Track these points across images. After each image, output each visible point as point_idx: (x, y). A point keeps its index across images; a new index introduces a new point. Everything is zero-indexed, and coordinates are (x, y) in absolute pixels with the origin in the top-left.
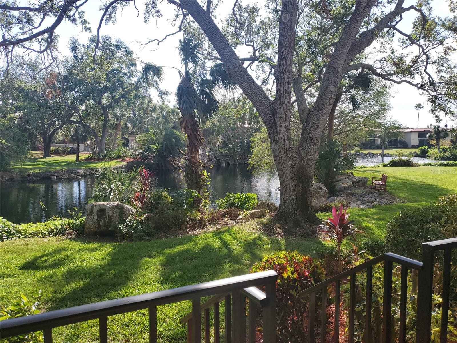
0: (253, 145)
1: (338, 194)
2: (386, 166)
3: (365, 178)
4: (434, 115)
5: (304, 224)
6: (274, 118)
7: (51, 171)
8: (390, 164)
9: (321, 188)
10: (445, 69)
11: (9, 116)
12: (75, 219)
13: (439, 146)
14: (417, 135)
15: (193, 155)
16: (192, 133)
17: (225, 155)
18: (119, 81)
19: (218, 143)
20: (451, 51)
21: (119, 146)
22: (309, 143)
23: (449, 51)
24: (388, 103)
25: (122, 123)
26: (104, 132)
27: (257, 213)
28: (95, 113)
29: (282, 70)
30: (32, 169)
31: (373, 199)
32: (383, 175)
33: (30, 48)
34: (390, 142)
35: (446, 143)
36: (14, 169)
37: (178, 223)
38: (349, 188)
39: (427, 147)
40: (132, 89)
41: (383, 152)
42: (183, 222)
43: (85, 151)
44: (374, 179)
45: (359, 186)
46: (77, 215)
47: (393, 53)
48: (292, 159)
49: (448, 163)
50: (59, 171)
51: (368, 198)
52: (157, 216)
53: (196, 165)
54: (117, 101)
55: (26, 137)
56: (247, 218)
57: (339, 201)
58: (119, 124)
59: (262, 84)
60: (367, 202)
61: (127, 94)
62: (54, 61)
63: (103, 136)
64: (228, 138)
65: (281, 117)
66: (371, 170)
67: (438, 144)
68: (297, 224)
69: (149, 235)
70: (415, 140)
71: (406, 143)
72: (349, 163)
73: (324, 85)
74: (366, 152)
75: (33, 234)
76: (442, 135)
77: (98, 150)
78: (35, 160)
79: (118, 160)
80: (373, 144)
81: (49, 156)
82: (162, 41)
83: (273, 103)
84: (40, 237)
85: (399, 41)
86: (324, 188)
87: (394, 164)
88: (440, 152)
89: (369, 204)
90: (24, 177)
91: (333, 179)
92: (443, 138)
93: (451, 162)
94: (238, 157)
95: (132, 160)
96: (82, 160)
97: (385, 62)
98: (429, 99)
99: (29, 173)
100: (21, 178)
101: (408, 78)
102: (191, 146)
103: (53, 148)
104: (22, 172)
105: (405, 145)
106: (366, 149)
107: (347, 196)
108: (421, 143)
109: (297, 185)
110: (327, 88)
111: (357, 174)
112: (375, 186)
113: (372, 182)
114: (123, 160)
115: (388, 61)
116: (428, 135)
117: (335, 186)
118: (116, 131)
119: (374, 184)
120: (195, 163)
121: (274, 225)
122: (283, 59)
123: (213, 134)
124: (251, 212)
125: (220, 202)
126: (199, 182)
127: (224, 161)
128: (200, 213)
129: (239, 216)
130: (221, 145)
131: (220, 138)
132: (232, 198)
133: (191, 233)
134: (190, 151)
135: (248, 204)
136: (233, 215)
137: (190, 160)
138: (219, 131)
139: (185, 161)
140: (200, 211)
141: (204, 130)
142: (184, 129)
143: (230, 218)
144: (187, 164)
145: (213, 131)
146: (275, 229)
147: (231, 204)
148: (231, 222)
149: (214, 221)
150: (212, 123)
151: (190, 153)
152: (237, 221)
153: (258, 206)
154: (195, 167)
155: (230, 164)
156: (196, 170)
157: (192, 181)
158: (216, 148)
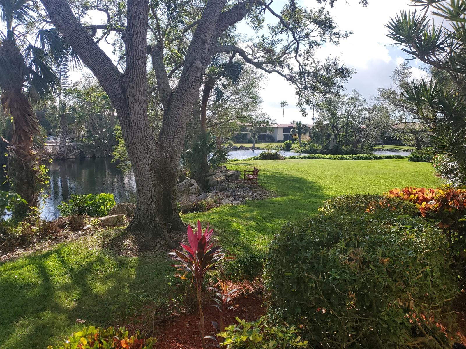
0: (118, 133)
1: (211, 188)
2: (256, 159)
3: (238, 171)
4: (301, 108)
5: (166, 233)
6: (124, 96)
8: (260, 157)
9: (192, 185)
10: (310, 64)
13: (300, 141)
14: (282, 130)
15: (22, 145)
16: (19, 115)
17: (91, 147)
19: (82, 133)
20: (315, 45)
22: (172, 131)
23: (314, 45)
24: (258, 95)
27: (110, 220)
29: (132, 32)
31: (246, 194)
32: (255, 168)
34: (260, 137)
35: (306, 138)
38: (222, 182)
39: (291, 142)
41: (254, 145)
44: (246, 172)
45: (232, 180)
47: (263, 40)
48: (151, 151)
49: (309, 156)
51: (241, 193)
53: (28, 158)
57: (211, 197)
60: (240, 198)
64: (94, 127)
65: (133, 96)
66: (243, 163)
67: (300, 138)
68: (157, 234)
70: (280, 135)
71: (273, 138)
72: (223, 157)
73: (189, 59)
74: (238, 145)
76: (303, 130)
80: (245, 138)
83: (122, 76)
85: (269, 28)
86: (195, 184)
87: (264, 157)
88: (301, 146)
89: (241, 199)
91: (207, 173)
92: (304, 134)
93: (311, 155)
94: (106, 149)
97: (257, 49)
98: (297, 92)
101: (278, 68)
102: (19, 133)
105: (272, 140)
106: (239, 143)
107: (220, 191)
108: (286, 138)
109: (157, 184)
110: (193, 63)
111: (231, 167)
112: (248, 180)
113: (245, 176)
115: (259, 48)
116: (292, 130)
117: (208, 180)
119: (246, 178)
120: (26, 156)
121: (126, 238)
122: (134, 17)
123: (74, 122)
124: (103, 218)
125: (64, 207)
126: (32, 182)
127: (89, 153)
128: (30, 224)
129: (86, 226)
130: (86, 135)
131: (84, 127)
132: (79, 200)
133: (4, 257)
134: (17, 139)
135: (102, 207)
136: (77, 224)
137: (17, 152)
138: (82, 118)
139: (10, 152)
140: (29, 221)
141: (63, 116)
142: (8, 110)
143: (73, 228)
144: (14, 157)
145: (74, 118)
146: (128, 243)
147: (80, 208)
148: (73, 235)
149: (47, 236)
150: (73, 109)
151: (17, 142)
152: (81, 232)
153: (114, 209)
154: (26, 160)
155: (96, 157)
156: (27, 165)
157: (21, 180)
158: (80, 138)
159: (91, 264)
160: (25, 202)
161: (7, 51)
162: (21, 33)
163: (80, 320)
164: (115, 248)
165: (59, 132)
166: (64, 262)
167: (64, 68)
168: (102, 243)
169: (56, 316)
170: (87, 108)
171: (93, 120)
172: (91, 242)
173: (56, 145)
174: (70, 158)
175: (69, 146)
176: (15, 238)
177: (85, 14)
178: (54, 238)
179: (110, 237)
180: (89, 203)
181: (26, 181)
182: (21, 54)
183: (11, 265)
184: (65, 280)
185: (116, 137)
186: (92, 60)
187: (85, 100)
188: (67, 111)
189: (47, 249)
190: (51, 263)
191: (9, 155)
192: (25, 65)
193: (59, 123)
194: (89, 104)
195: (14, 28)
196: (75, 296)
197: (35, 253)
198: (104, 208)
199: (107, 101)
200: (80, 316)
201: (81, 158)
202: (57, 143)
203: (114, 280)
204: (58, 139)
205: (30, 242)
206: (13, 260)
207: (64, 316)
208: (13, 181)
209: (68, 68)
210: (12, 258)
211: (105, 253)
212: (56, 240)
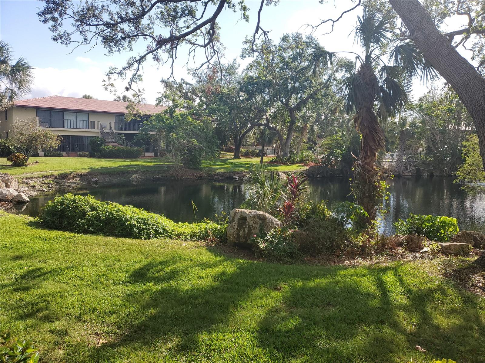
0: (465, 150)
7: (234, 172)
11: (203, 119)
12: (221, 224)
15: (368, 161)
16: (368, 133)
17: (429, 164)
18: (306, 81)
19: (421, 149)
21: (304, 149)
25: (308, 125)
26: (289, 134)
27: (452, 248)
28: (282, 116)
30: (220, 169)
33: (195, 43)
36: (205, 167)
37: (332, 246)
40: (321, 89)
42: (338, 247)
43: (272, 153)
46: (224, 221)
50: (241, 172)
52: (305, 233)
53: (371, 173)
54: (303, 102)
55: (215, 138)
56: (434, 253)
58: (306, 126)
59: (480, 66)
61: (315, 94)
62: (215, 54)
63: (288, 138)
64: (434, 143)
69: (292, 257)
75: (177, 236)
77: (282, 153)
78: (225, 161)
79: (300, 165)
81: (239, 158)
82: (338, 20)
84: (183, 240)
90: (210, 175)
94: (447, 167)
95: (314, 165)
96: (267, 162)
99: (215, 172)
100: (209, 176)
102: (366, 149)
103: (243, 150)
104: (209, 171)
114: (306, 165)
118: (302, 134)
120: (370, 171)
121: (475, 272)
123: (413, 137)
124: (444, 244)
125: (401, 225)
126: (373, 196)
127: (426, 170)
128: (368, 237)
129: (424, 248)
130: (425, 152)
131: (423, 143)
132: (418, 220)
133: (347, 262)
134: (364, 155)
135: (442, 231)
136: (414, 245)
137: (363, 167)
138: (422, 133)
139: (357, 167)
140: (368, 233)
141: (402, 132)
142: (359, 128)
143: (409, 248)
144: (359, 172)
145: (414, 133)
146: (476, 278)
147: (417, 228)
148: (410, 256)
149: (384, 251)
150: (413, 124)
151: (364, 158)
152: (418, 255)
153: (457, 236)
154: (369, 175)
155: (434, 176)
156: (370, 179)
157: (364, 194)
158: (418, 154)
159: (431, 291)
160: (367, 215)
161: (364, 75)
162: (377, 56)
163: (419, 347)
164: (459, 281)
165: (397, 148)
166: (401, 282)
167: (407, 83)
168: (443, 271)
169: (395, 333)
170: (429, 122)
171: (434, 136)
172: (430, 267)
173: (392, 162)
174: (406, 175)
175: (406, 163)
176: (356, 246)
177: (442, 23)
178: (390, 255)
179: (452, 266)
180: (427, 224)
181: (367, 195)
182: (375, 75)
183: (353, 271)
184: (403, 300)
185: (462, 155)
186: (451, 71)
187: (427, 114)
188: (407, 127)
189: (384, 264)
190: (389, 278)
191: (355, 170)
192: (377, 85)
193: (397, 140)
194: (431, 118)
195: (371, 52)
196: (414, 320)
197: (373, 265)
198: (445, 233)
199: (453, 113)
200: (419, 343)
201: (417, 176)
202: (393, 159)
203: (458, 316)
204: (395, 156)
205: (368, 254)
206: (354, 267)
207: (403, 337)
208: (356, 194)
209: (411, 83)
210: (354, 265)
211: (447, 282)
212: (392, 257)
